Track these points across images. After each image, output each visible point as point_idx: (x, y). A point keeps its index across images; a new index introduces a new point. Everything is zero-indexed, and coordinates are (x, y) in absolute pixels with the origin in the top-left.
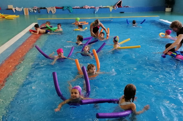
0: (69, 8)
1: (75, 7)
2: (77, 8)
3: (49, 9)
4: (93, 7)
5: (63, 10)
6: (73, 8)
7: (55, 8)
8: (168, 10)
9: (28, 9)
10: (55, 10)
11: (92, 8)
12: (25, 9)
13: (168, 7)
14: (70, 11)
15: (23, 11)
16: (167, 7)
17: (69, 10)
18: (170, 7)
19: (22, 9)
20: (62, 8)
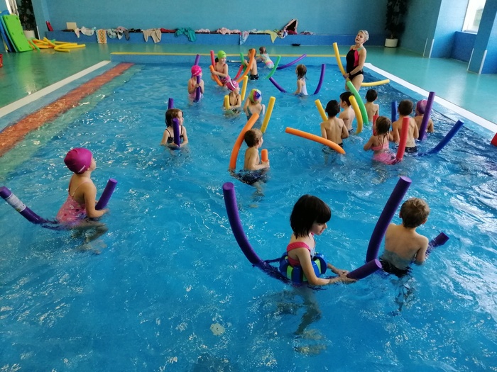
0: (187, 31)
1: (200, 31)
2: (205, 33)
3: (147, 33)
4: (237, 31)
5: (176, 36)
6: (196, 33)
7: (159, 32)
8: (390, 42)
9: (105, 31)
10: (160, 34)
11: (234, 33)
12: (98, 31)
13: (392, 36)
14: (189, 39)
15: (96, 36)
16: (389, 38)
17: (187, 35)
18: (394, 38)
19: (93, 31)
20: (174, 32)
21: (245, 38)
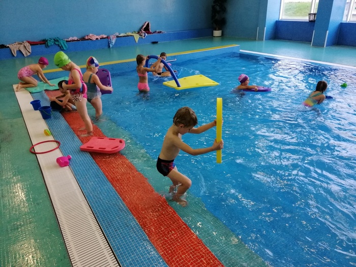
0: (58, 41)
1: (70, 39)
2: (74, 40)
4: (105, 36)
5: (47, 46)
6: (67, 41)
8: (217, 33)
10: (29, 48)
11: (103, 38)
13: (217, 28)
14: (61, 47)
16: (216, 30)
17: (59, 45)
18: (219, 30)
20: (44, 42)
21: (114, 41)
